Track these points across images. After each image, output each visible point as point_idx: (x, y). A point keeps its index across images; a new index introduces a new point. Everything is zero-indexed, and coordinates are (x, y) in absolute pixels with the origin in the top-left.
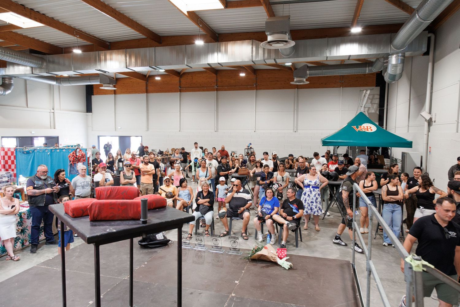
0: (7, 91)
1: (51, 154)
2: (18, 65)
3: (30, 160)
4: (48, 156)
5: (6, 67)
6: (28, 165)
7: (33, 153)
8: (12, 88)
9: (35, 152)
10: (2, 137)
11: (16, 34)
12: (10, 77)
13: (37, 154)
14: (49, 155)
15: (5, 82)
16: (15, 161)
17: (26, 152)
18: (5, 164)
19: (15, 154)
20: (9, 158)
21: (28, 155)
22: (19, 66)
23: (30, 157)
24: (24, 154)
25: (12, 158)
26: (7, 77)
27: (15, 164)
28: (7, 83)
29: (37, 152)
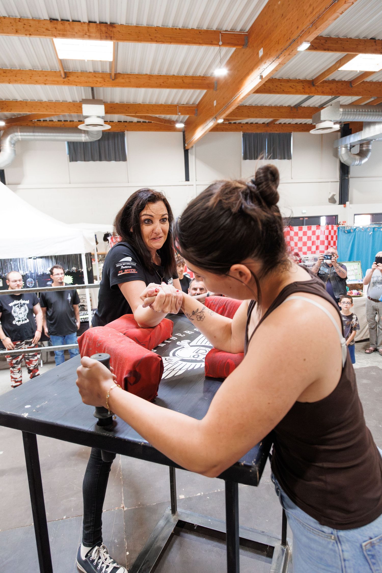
0: (363, 159)
1: (373, 235)
2: (374, 123)
3: (350, 241)
4: (370, 237)
5: (362, 130)
6: (348, 248)
7: (354, 232)
8: (370, 154)
9: (356, 232)
10: (355, 215)
11: (371, 83)
12: (368, 142)
13: (358, 233)
14: (371, 235)
15: (362, 149)
16: (337, 241)
17: (347, 231)
18: (328, 245)
19: (337, 234)
20: (332, 237)
21: (349, 234)
22: (375, 125)
23: (350, 237)
24: (345, 234)
25: (334, 239)
26: (365, 142)
27: (337, 245)
28: (365, 150)
29: (358, 231)
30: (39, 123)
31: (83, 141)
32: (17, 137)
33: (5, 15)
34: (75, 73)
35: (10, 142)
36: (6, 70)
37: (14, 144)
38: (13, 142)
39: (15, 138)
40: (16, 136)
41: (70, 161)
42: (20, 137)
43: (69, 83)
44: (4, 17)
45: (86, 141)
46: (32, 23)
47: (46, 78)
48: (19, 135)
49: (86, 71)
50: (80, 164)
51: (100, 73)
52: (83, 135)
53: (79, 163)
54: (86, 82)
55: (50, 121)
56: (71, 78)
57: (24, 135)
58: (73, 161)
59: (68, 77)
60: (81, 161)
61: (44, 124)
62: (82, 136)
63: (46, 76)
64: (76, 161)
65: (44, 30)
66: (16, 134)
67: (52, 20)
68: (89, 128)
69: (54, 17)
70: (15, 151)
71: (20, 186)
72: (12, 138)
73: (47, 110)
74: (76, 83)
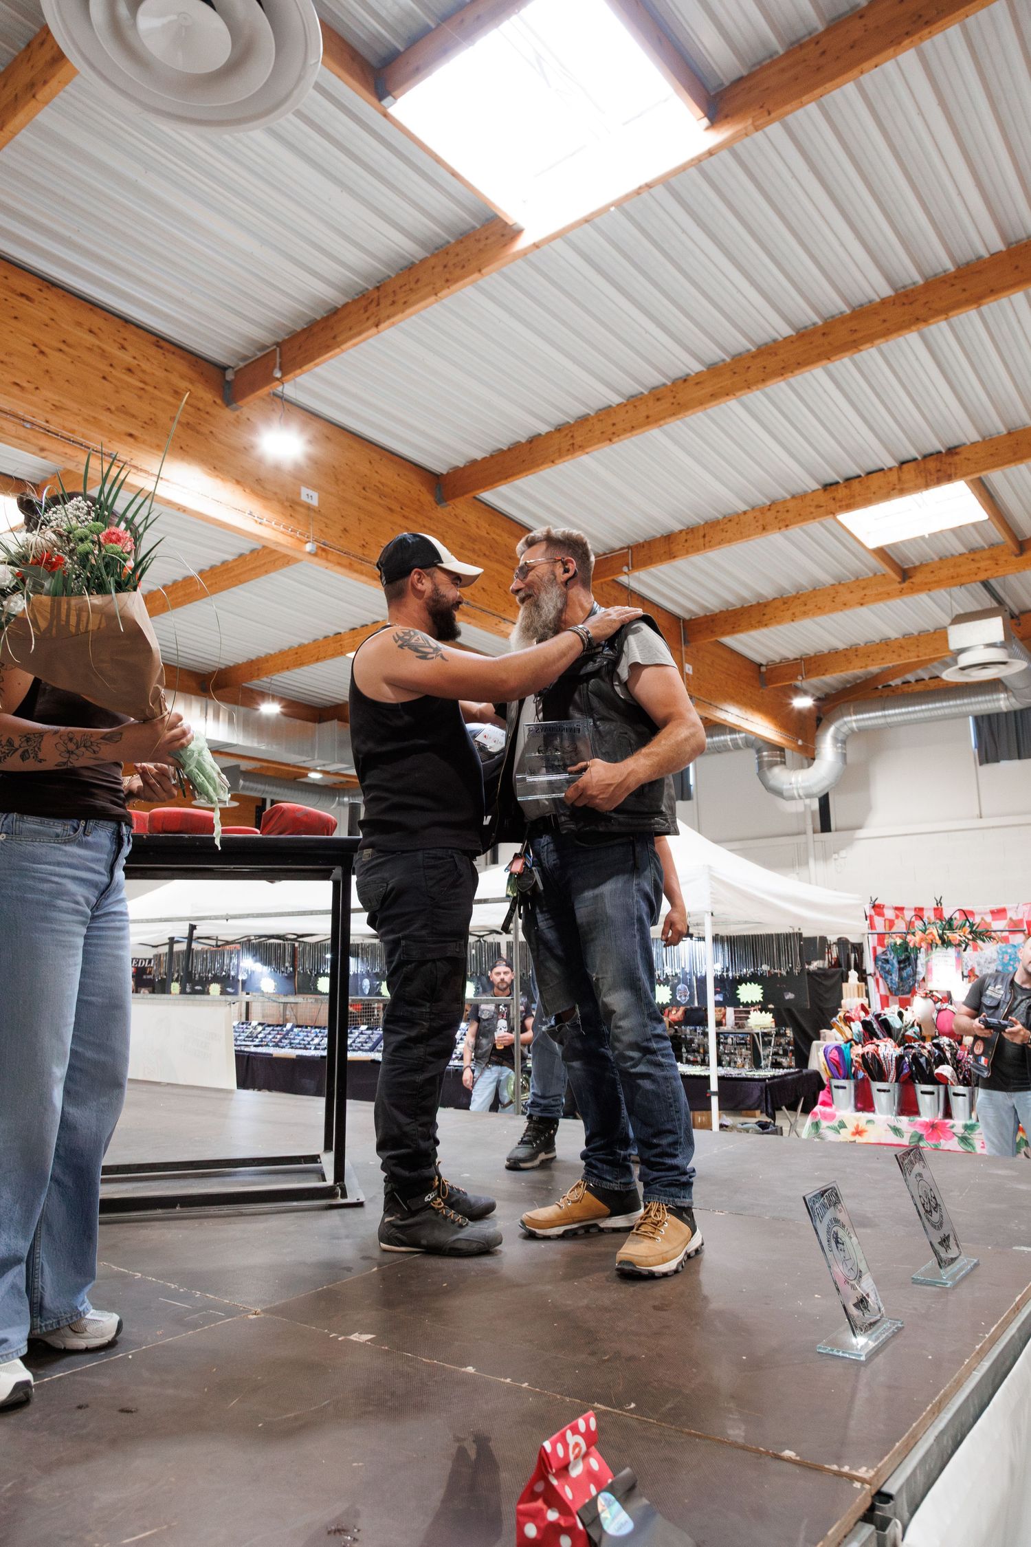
30: (906, 688)
31: (1005, 710)
32: (849, 725)
33: (744, 508)
34: (927, 565)
35: (835, 739)
36: (788, 598)
37: (844, 742)
38: (840, 737)
39: (845, 729)
40: (845, 723)
41: (981, 764)
42: (854, 725)
43: (914, 590)
44: (745, 513)
45: (1011, 709)
46: (791, 505)
47: (865, 592)
48: (852, 721)
49: (952, 555)
50: (1009, 768)
51: (983, 549)
52: (1002, 696)
53: (1004, 764)
54: (953, 578)
55: (931, 678)
56: (918, 579)
57: (863, 720)
58: (987, 761)
59: (910, 577)
60: (1010, 758)
61: (919, 687)
62: (998, 700)
63: (864, 589)
64: (997, 761)
65: (813, 509)
66: (847, 719)
67: (827, 487)
68: (968, 675)
69: (829, 480)
70: (844, 756)
71: (861, 833)
72: (838, 729)
73: (900, 656)
74: (927, 587)
